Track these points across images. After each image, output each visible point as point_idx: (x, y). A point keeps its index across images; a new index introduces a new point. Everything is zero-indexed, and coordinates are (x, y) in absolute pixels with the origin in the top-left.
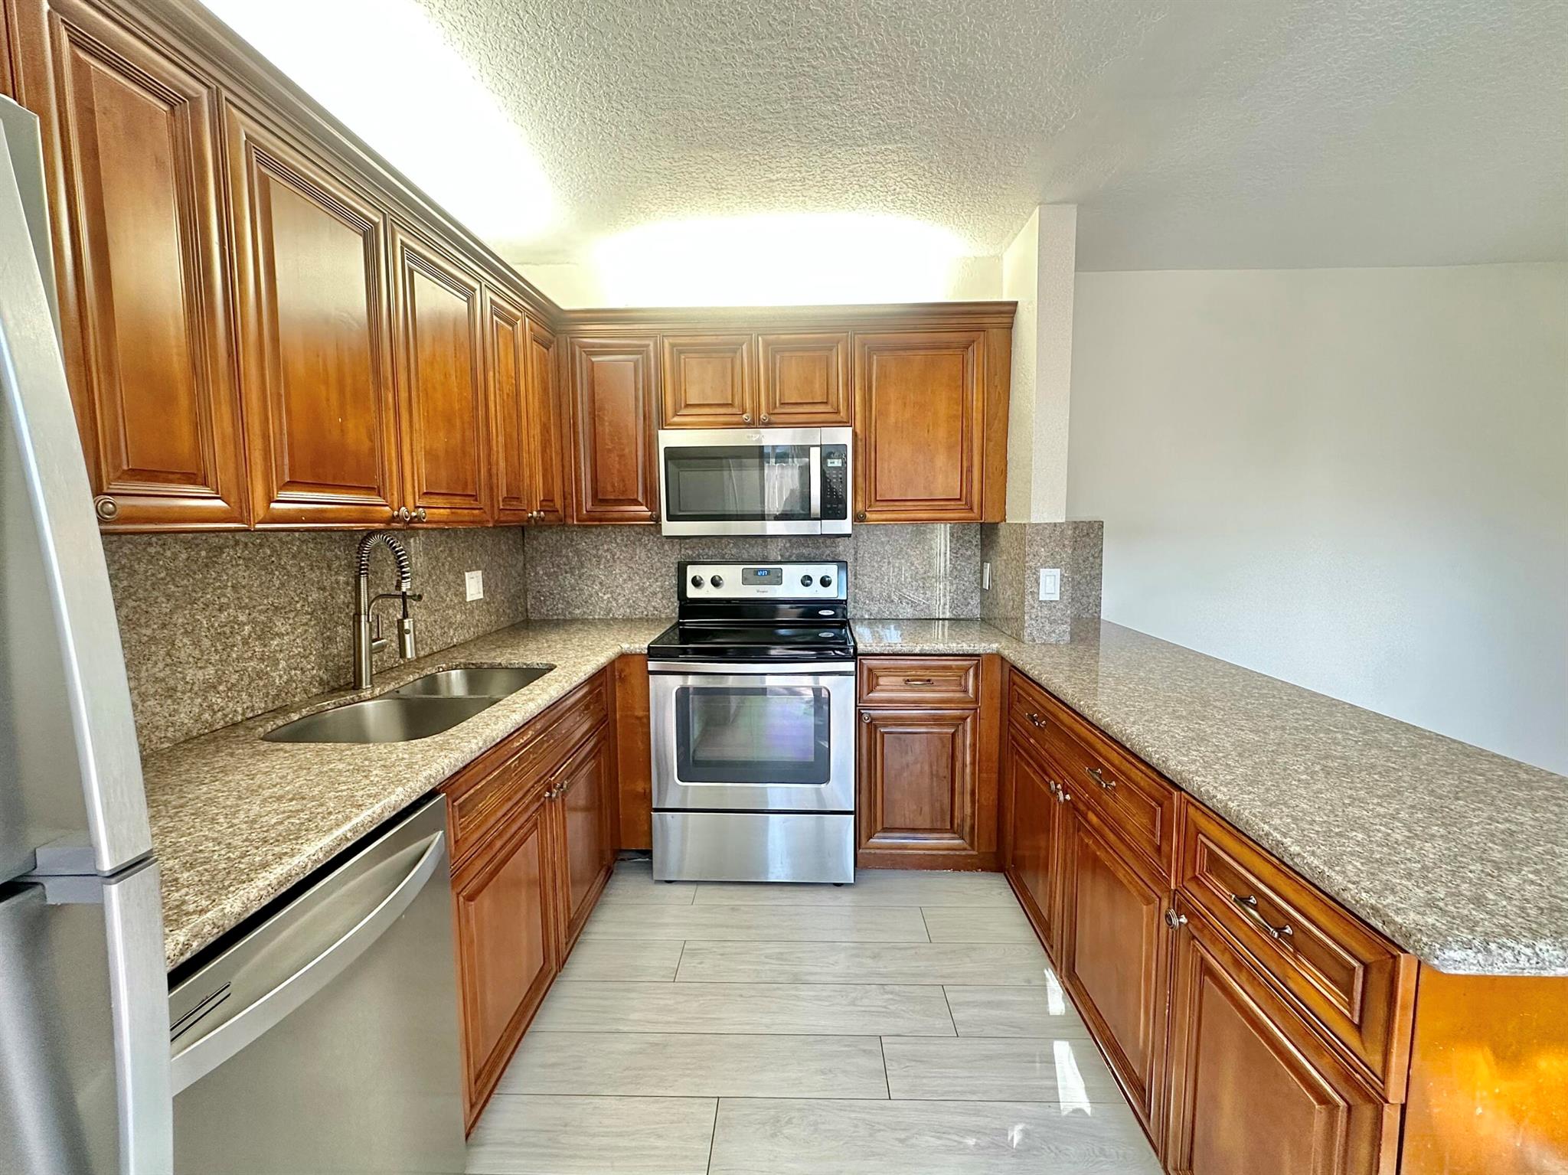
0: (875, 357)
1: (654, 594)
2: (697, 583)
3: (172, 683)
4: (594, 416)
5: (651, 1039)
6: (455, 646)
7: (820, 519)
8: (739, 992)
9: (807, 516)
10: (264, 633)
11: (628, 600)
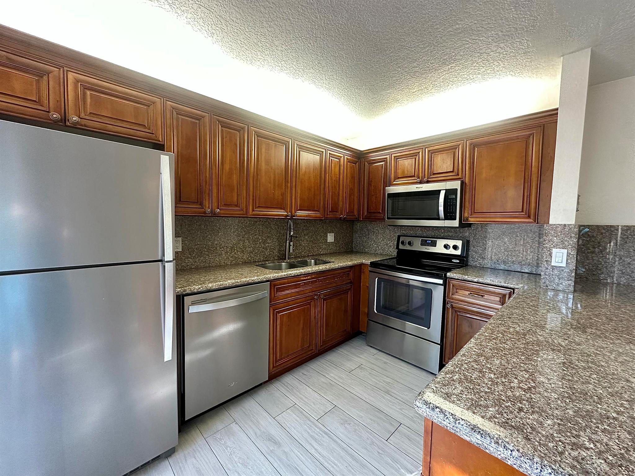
0: (476, 149)
1: (391, 246)
2: (403, 243)
3: (243, 250)
4: (369, 184)
5: (331, 382)
6: (321, 254)
7: (444, 220)
8: (365, 385)
9: (438, 219)
10: (264, 242)
11: (382, 247)
